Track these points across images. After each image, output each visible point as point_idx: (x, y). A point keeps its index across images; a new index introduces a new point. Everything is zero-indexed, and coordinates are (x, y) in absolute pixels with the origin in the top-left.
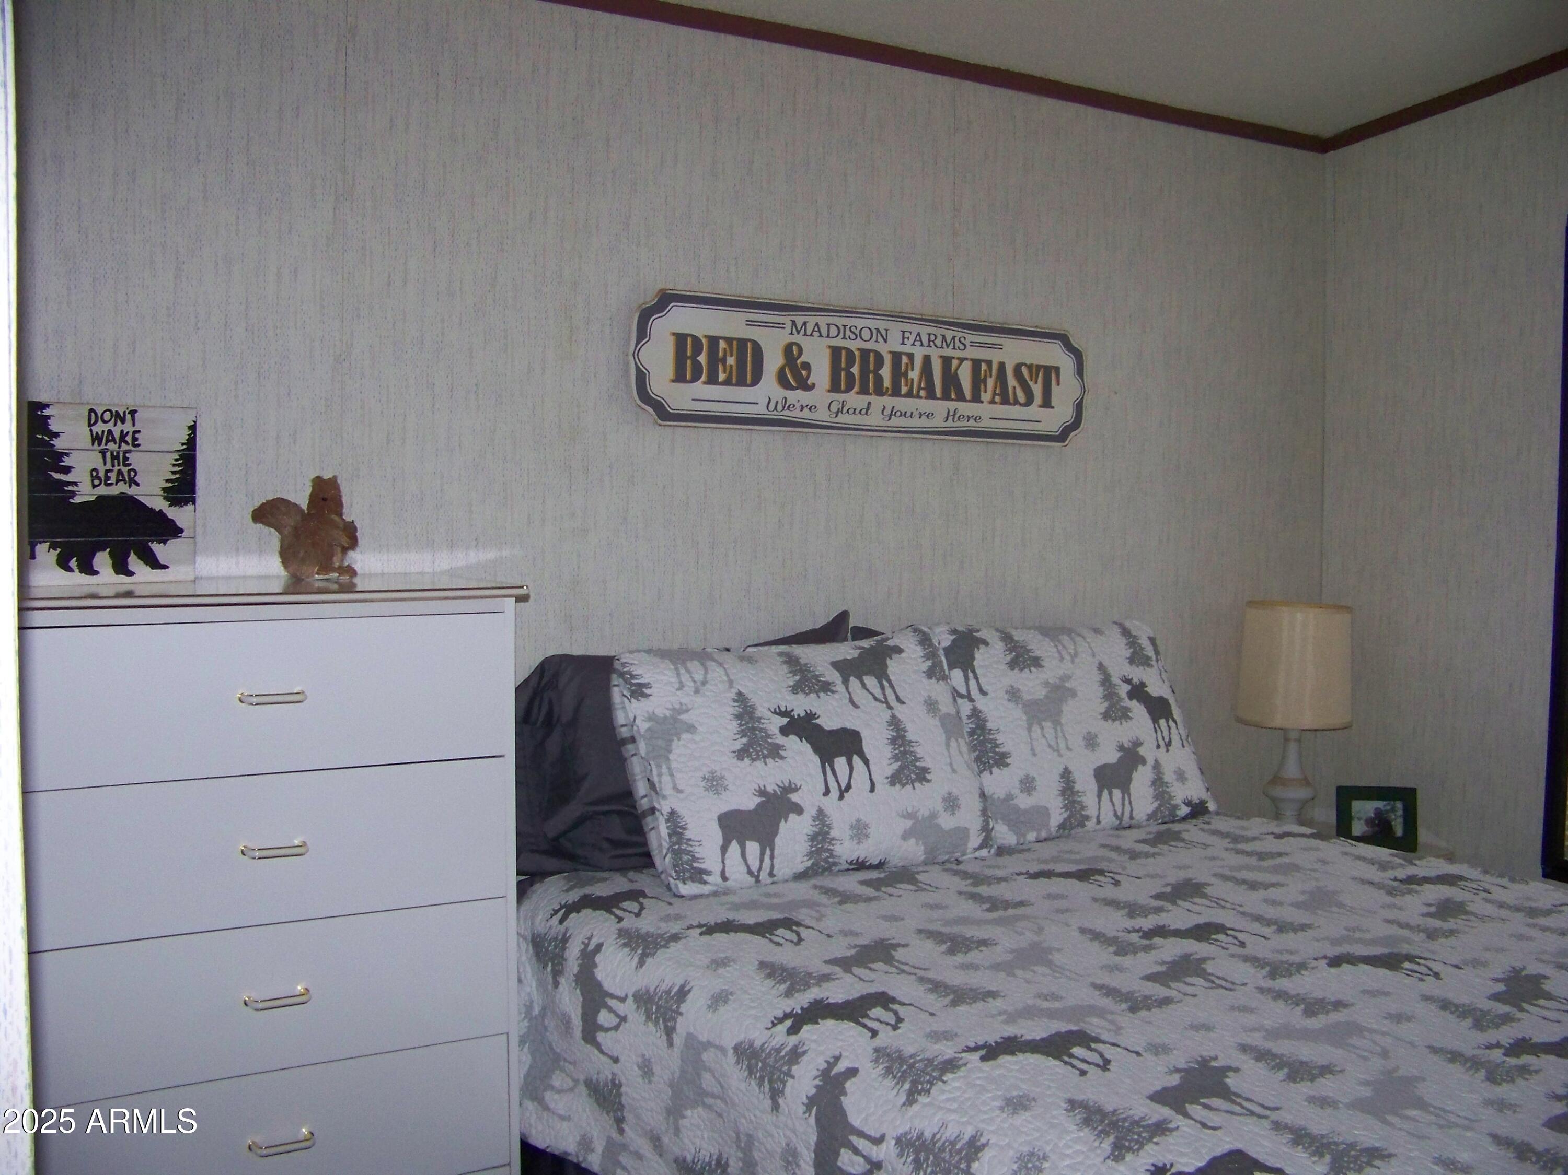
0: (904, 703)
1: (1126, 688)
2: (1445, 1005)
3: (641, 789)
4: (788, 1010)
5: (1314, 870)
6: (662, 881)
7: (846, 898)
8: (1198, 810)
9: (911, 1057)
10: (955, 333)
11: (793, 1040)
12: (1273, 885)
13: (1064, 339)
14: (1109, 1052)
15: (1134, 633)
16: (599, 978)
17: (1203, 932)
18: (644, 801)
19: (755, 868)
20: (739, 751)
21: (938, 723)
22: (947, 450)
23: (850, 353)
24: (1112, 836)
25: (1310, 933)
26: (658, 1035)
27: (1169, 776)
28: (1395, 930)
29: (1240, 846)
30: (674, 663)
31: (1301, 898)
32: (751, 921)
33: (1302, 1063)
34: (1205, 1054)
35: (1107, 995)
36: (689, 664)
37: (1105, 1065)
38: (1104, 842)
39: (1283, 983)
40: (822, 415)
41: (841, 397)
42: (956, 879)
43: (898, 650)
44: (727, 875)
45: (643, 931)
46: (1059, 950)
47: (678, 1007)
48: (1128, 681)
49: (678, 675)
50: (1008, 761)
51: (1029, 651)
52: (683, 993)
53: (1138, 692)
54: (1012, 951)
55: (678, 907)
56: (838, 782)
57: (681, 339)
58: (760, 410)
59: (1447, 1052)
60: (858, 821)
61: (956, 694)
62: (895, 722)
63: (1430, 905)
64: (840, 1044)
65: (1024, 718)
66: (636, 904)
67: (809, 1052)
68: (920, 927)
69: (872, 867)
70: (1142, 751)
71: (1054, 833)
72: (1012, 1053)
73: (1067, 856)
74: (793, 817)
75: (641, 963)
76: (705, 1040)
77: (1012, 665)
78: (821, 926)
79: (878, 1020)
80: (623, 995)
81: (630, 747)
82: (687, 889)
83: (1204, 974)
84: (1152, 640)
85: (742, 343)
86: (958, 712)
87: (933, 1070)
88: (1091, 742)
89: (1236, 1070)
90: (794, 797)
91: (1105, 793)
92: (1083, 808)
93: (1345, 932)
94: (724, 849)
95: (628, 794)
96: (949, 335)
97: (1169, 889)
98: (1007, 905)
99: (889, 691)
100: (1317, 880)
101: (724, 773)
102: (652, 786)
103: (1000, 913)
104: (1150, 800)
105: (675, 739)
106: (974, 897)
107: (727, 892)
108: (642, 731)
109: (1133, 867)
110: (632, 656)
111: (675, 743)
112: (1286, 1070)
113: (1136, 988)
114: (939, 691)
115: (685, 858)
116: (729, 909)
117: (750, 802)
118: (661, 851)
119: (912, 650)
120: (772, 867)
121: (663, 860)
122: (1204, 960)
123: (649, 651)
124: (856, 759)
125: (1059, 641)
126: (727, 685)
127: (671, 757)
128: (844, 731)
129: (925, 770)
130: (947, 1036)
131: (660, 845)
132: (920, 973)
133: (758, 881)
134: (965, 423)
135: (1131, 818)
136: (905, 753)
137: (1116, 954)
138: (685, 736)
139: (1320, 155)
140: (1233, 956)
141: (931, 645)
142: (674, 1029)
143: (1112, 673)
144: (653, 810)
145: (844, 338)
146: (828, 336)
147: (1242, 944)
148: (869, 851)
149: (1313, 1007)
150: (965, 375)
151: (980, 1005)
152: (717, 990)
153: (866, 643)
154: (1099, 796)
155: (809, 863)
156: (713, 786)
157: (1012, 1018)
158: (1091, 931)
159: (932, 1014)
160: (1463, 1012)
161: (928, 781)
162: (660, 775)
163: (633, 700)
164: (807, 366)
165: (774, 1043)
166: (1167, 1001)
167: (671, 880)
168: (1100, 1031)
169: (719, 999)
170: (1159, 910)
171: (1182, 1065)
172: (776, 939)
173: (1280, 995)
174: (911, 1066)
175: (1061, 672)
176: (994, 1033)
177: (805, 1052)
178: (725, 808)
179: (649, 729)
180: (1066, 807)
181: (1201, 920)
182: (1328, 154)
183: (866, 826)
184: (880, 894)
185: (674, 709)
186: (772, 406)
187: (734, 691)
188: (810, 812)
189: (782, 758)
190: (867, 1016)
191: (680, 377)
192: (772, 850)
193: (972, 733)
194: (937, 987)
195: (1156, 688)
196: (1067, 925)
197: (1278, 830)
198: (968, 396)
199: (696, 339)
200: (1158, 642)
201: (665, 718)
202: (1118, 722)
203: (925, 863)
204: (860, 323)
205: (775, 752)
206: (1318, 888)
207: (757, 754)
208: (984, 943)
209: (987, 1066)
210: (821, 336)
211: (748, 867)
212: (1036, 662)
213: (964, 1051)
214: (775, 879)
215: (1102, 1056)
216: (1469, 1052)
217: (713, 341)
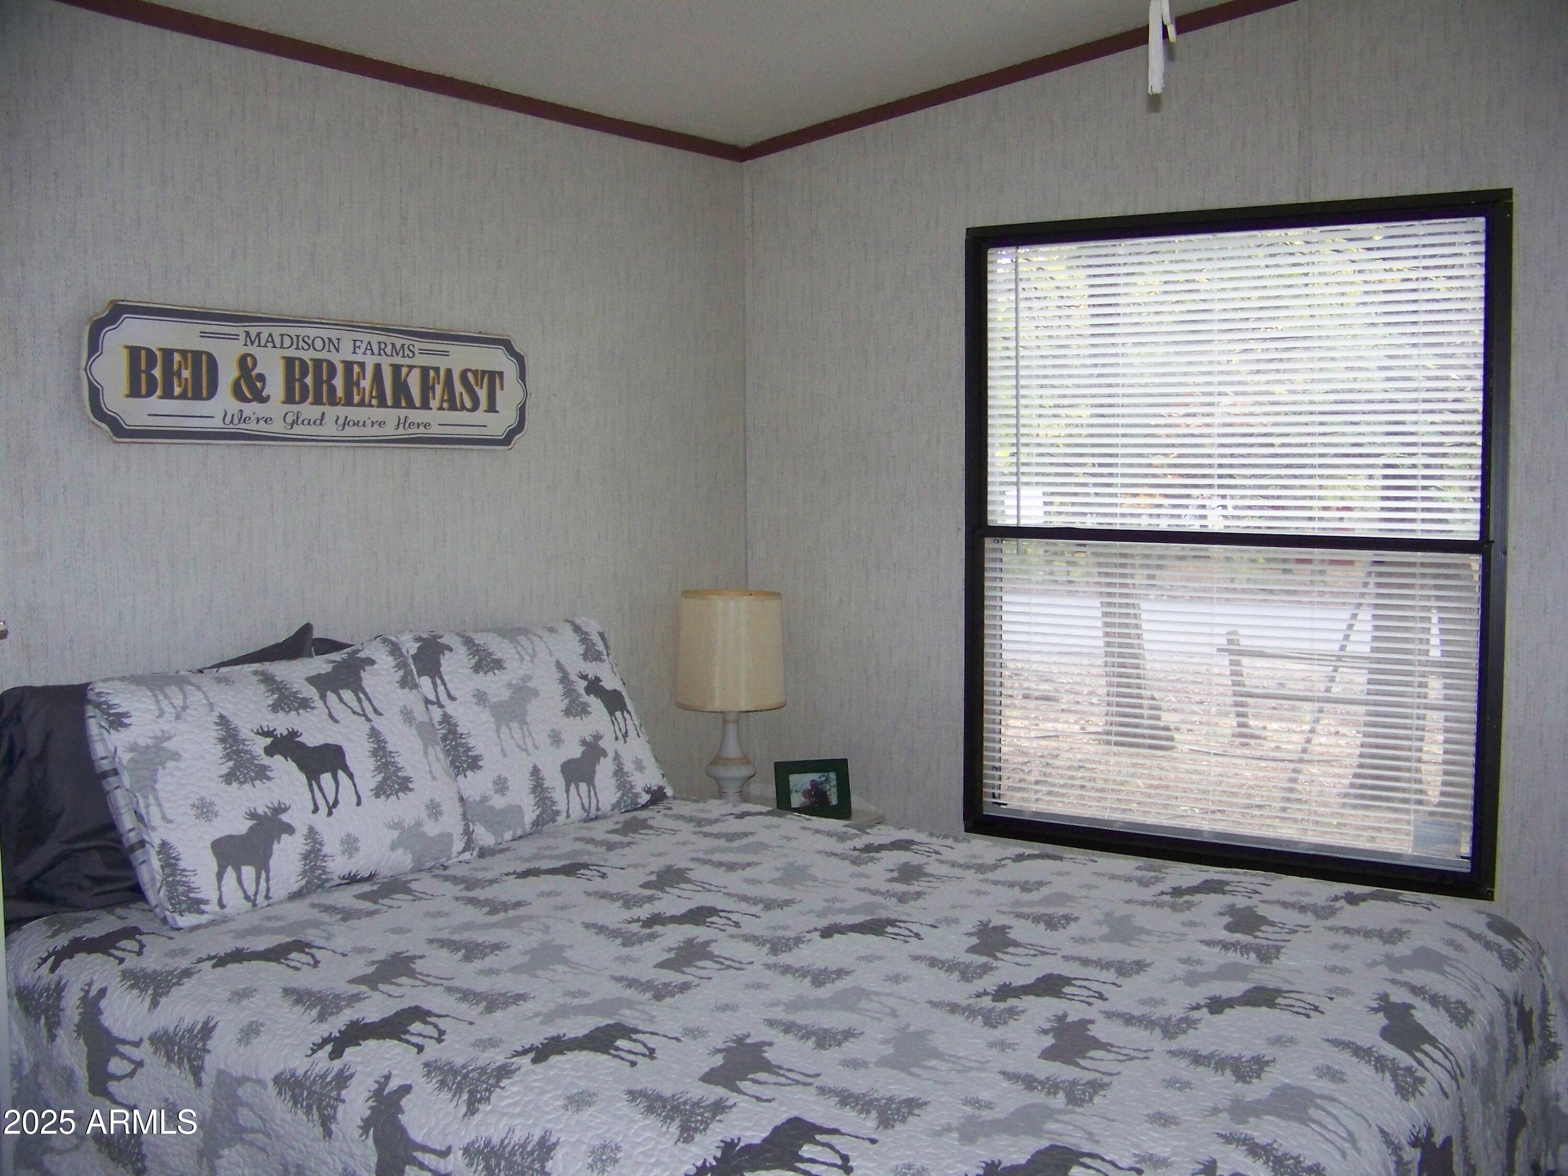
0: (381, 714)
1: (583, 684)
2: (933, 962)
3: (127, 822)
4: (326, 1035)
5: (779, 847)
6: (156, 916)
7: (347, 915)
8: (657, 796)
9: (464, 1067)
10: (404, 341)
11: (337, 1064)
12: (749, 865)
13: (506, 344)
14: (652, 1041)
15: (584, 629)
16: (106, 1024)
17: (699, 916)
18: (132, 834)
19: (251, 892)
20: (227, 775)
21: (415, 732)
22: (398, 456)
23: (302, 361)
24: (583, 828)
25: (796, 907)
26: (183, 1075)
27: (629, 766)
28: (867, 898)
29: (706, 829)
30: (151, 690)
31: (778, 875)
32: (261, 948)
33: (825, 1031)
34: (738, 1033)
35: (629, 986)
36: (167, 690)
37: (651, 1053)
38: (578, 836)
39: (785, 958)
40: (278, 427)
41: (295, 408)
42: (448, 885)
43: (371, 662)
44: (225, 902)
45: (149, 970)
46: (571, 946)
47: (205, 1044)
48: (584, 677)
49: (157, 701)
50: (480, 763)
51: (491, 654)
52: (207, 1030)
53: (594, 687)
54: (526, 953)
55: (180, 941)
56: (325, 798)
57: (134, 352)
58: (216, 424)
59: (948, 1005)
60: (348, 835)
61: (427, 702)
62: (374, 734)
63: (892, 871)
64: (388, 1063)
65: (493, 720)
66: (134, 943)
67: (357, 1075)
68: (431, 937)
69: (363, 880)
70: (602, 744)
71: (528, 831)
72: (561, 1053)
73: (547, 852)
74: (284, 837)
75: (155, 1004)
76: (239, 1075)
77: (477, 668)
78: (331, 945)
79: (420, 1035)
80: (137, 1039)
81: (112, 779)
82: (186, 920)
83: (710, 956)
84: (601, 635)
85: (197, 355)
86: (431, 719)
87: (489, 1078)
88: (556, 739)
89: (770, 1044)
90: (285, 817)
91: (573, 786)
92: (554, 803)
93: (826, 904)
94: (220, 876)
95: (111, 826)
96: (398, 342)
97: (654, 878)
98: (505, 907)
99: (366, 703)
100: (786, 856)
101: (213, 799)
102: (139, 817)
103: (501, 916)
104: (614, 789)
105: (160, 768)
106: (471, 901)
107: (225, 920)
108: (125, 762)
109: (614, 858)
110: (105, 685)
111: (161, 772)
112: (813, 1039)
113: (653, 977)
114: (410, 698)
115: (181, 889)
116: (235, 938)
117: (242, 827)
118: (154, 885)
119: (384, 661)
120: (268, 890)
121: (156, 893)
122: (707, 943)
123: (123, 679)
124: (341, 774)
125: (518, 643)
126: (208, 708)
127: (158, 786)
128: (327, 746)
129: (407, 779)
130: (491, 1043)
131: (153, 879)
132: (446, 983)
133: (254, 905)
134: (415, 430)
135: (598, 809)
136: (386, 764)
137: (624, 945)
138: (171, 764)
139: (737, 165)
140: (732, 936)
141: (401, 655)
142: (201, 1068)
143: (569, 671)
144: (142, 843)
145: (297, 348)
146: (282, 347)
147: (737, 925)
148: (359, 864)
149: (820, 978)
150: (414, 383)
151: (513, 1008)
152: (246, 1023)
153: (337, 656)
154: (567, 791)
155: (303, 882)
156: (203, 813)
157: (550, 1018)
158: (594, 926)
159: (471, 1023)
160: (950, 967)
161: (411, 790)
162: (147, 807)
163: (112, 731)
164: (261, 378)
165: (317, 1069)
166: (685, 987)
167: (167, 913)
168: (634, 1022)
169: (250, 1032)
170: (651, 899)
171: (720, 1046)
172: (292, 964)
173: (787, 970)
174: (465, 1076)
175: (522, 673)
176: (538, 1036)
177: (352, 1076)
178: (218, 835)
179: (131, 760)
180: (537, 804)
181: (693, 905)
182: (745, 163)
183: (356, 840)
184: (379, 907)
185: (156, 737)
186: (228, 420)
187: (216, 714)
188: (301, 830)
189: (269, 779)
190: (407, 1032)
191: (134, 392)
192: (268, 872)
193: (444, 738)
194: (467, 995)
195: (610, 682)
196: (571, 921)
197: (737, 810)
198: (418, 404)
199: (149, 352)
200: (606, 635)
201: (148, 747)
202: (578, 718)
203: (412, 871)
204: (312, 332)
205: (262, 773)
206: (789, 863)
207: (245, 777)
208: (496, 947)
209: (540, 1068)
210: (274, 347)
211: (245, 892)
212: (498, 664)
213: (514, 1056)
214: (271, 901)
215: (645, 1045)
216: (964, 1003)
217: (168, 354)
